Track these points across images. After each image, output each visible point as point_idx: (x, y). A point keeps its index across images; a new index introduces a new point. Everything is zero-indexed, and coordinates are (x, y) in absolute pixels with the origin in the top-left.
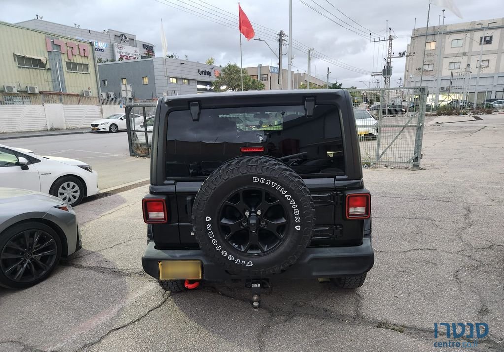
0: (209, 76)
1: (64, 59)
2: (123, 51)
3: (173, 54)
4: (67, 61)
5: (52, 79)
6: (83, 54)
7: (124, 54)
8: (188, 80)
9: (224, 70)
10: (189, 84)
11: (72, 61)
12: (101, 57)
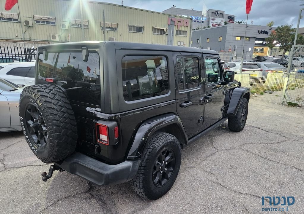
0: (266, 34)
1: (175, 28)
2: (215, 21)
3: (242, 21)
4: (177, 29)
5: (168, 40)
6: (185, 25)
7: (215, 23)
8: (249, 38)
9: (277, 30)
10: (249, 40)
11: (179, 30)
12: (199, 26)
